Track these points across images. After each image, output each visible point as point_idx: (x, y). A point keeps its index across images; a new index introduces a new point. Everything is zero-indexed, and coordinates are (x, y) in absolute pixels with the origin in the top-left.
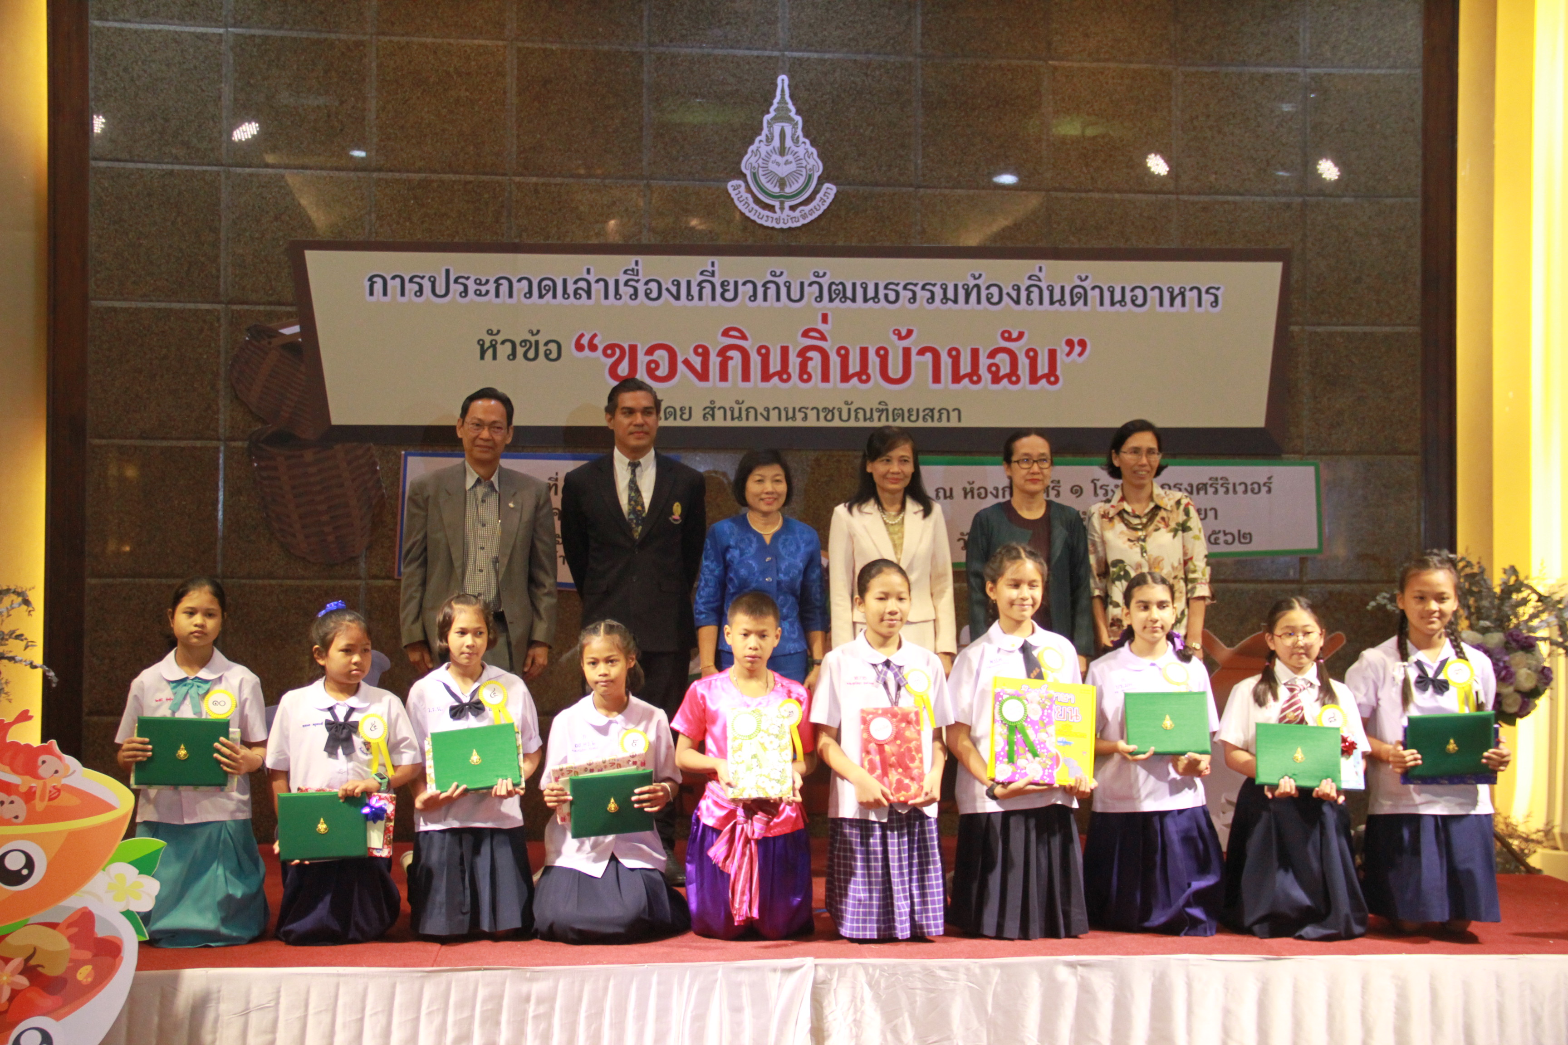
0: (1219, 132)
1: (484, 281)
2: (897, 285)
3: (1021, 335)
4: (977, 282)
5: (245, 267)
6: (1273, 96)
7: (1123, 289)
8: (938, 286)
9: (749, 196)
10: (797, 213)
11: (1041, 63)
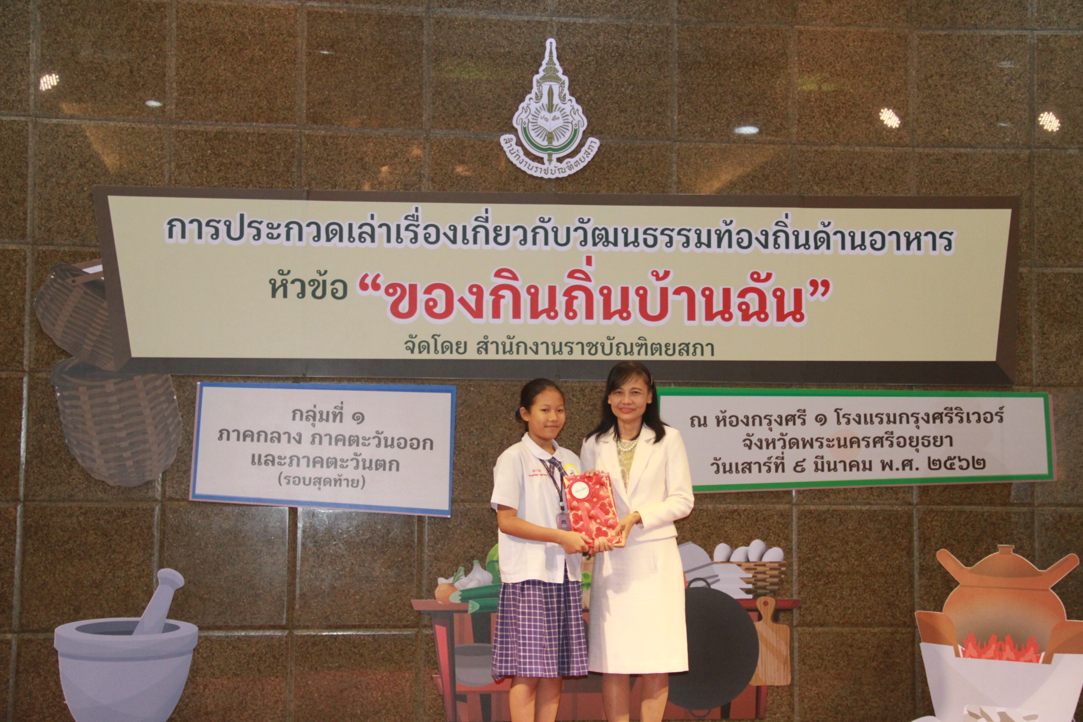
0: (952, 90)
1: (275, 226)
2: (655, 230)
3: (769, 276)
4: (728, 227)
5: (51, 211)
6: (1003, 56)
7: (863, 234)
9: (520, 148)
10: (564, 165)
11: (787, 27)
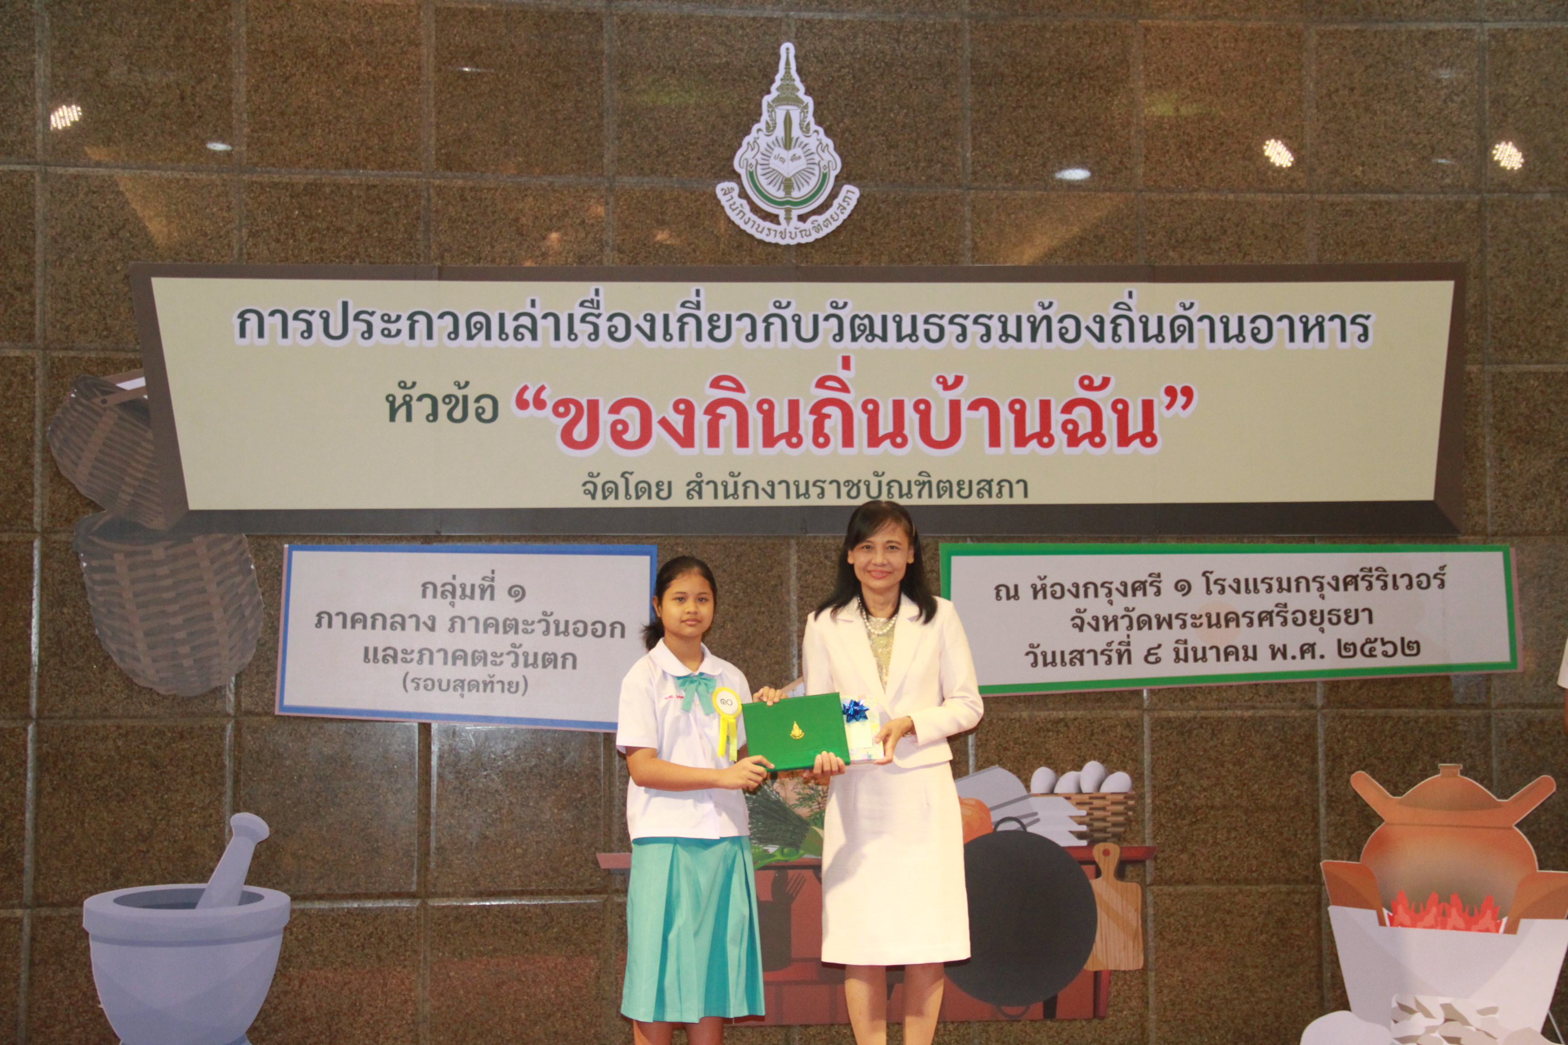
1: (393, 318)
2: (941, 317)
3: (1106, 382)
4: (1046, 312)
5: (69, 301)
6: (1439, 61)
7: (1241, 319)
8: (995, 319)
9: (744, 202)
10: (808, 225)
11: (1128, 22)
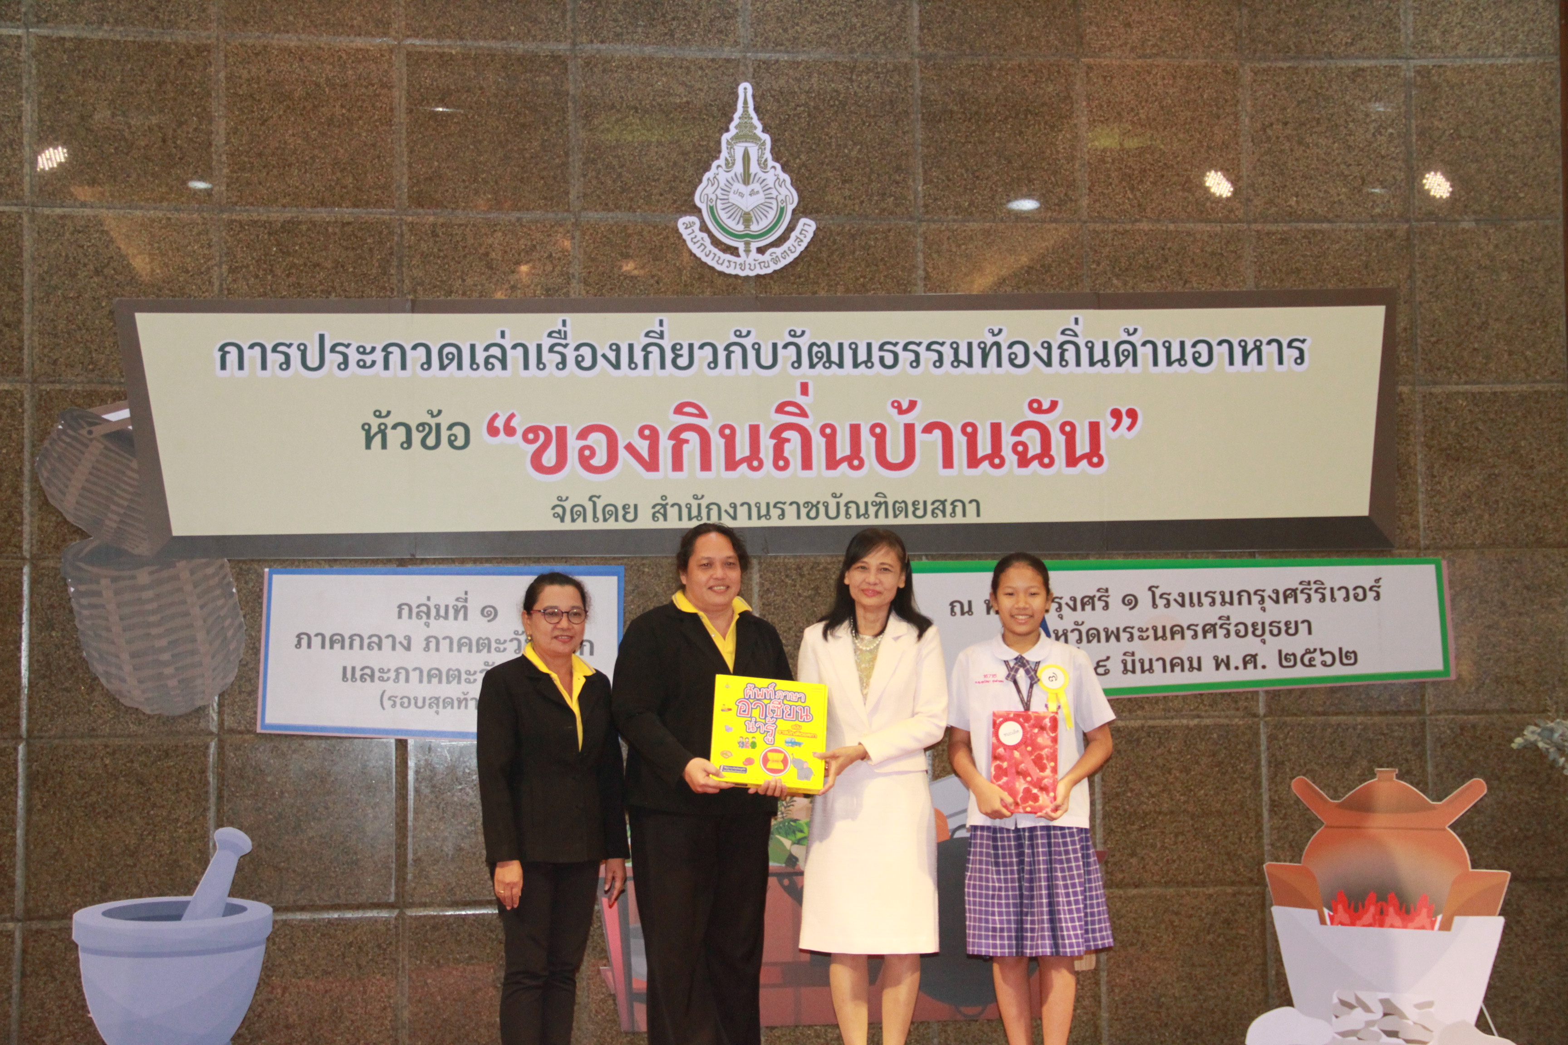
0: (1300, 143)
1: (368, 350)
2: (896, 344)
3: (1054, 405)
4: (996, 339)
5: (56, 336)
6: (1368, 96)
8: (947, 345)
9: (705, 235)
10: (767, 256)
